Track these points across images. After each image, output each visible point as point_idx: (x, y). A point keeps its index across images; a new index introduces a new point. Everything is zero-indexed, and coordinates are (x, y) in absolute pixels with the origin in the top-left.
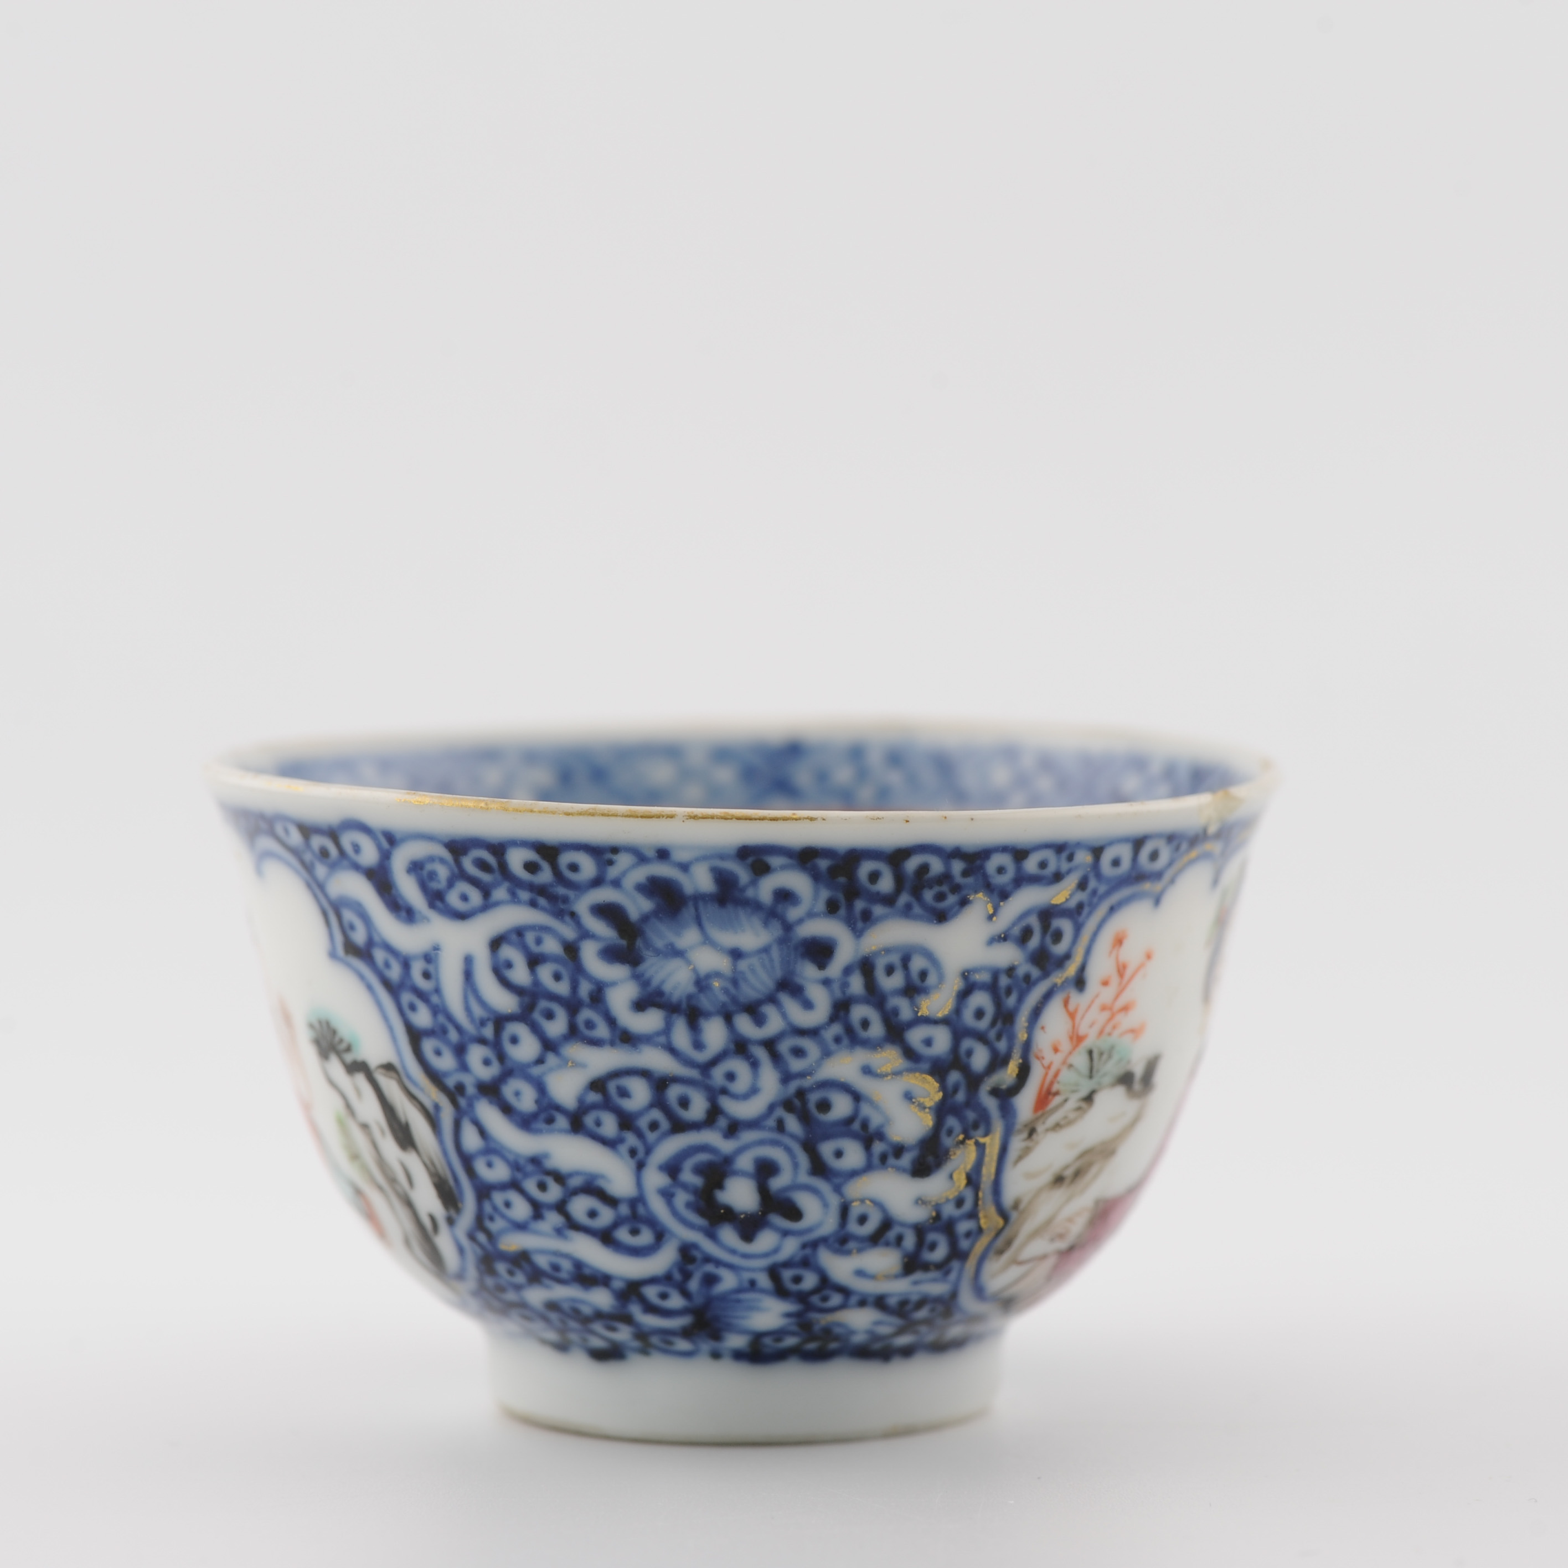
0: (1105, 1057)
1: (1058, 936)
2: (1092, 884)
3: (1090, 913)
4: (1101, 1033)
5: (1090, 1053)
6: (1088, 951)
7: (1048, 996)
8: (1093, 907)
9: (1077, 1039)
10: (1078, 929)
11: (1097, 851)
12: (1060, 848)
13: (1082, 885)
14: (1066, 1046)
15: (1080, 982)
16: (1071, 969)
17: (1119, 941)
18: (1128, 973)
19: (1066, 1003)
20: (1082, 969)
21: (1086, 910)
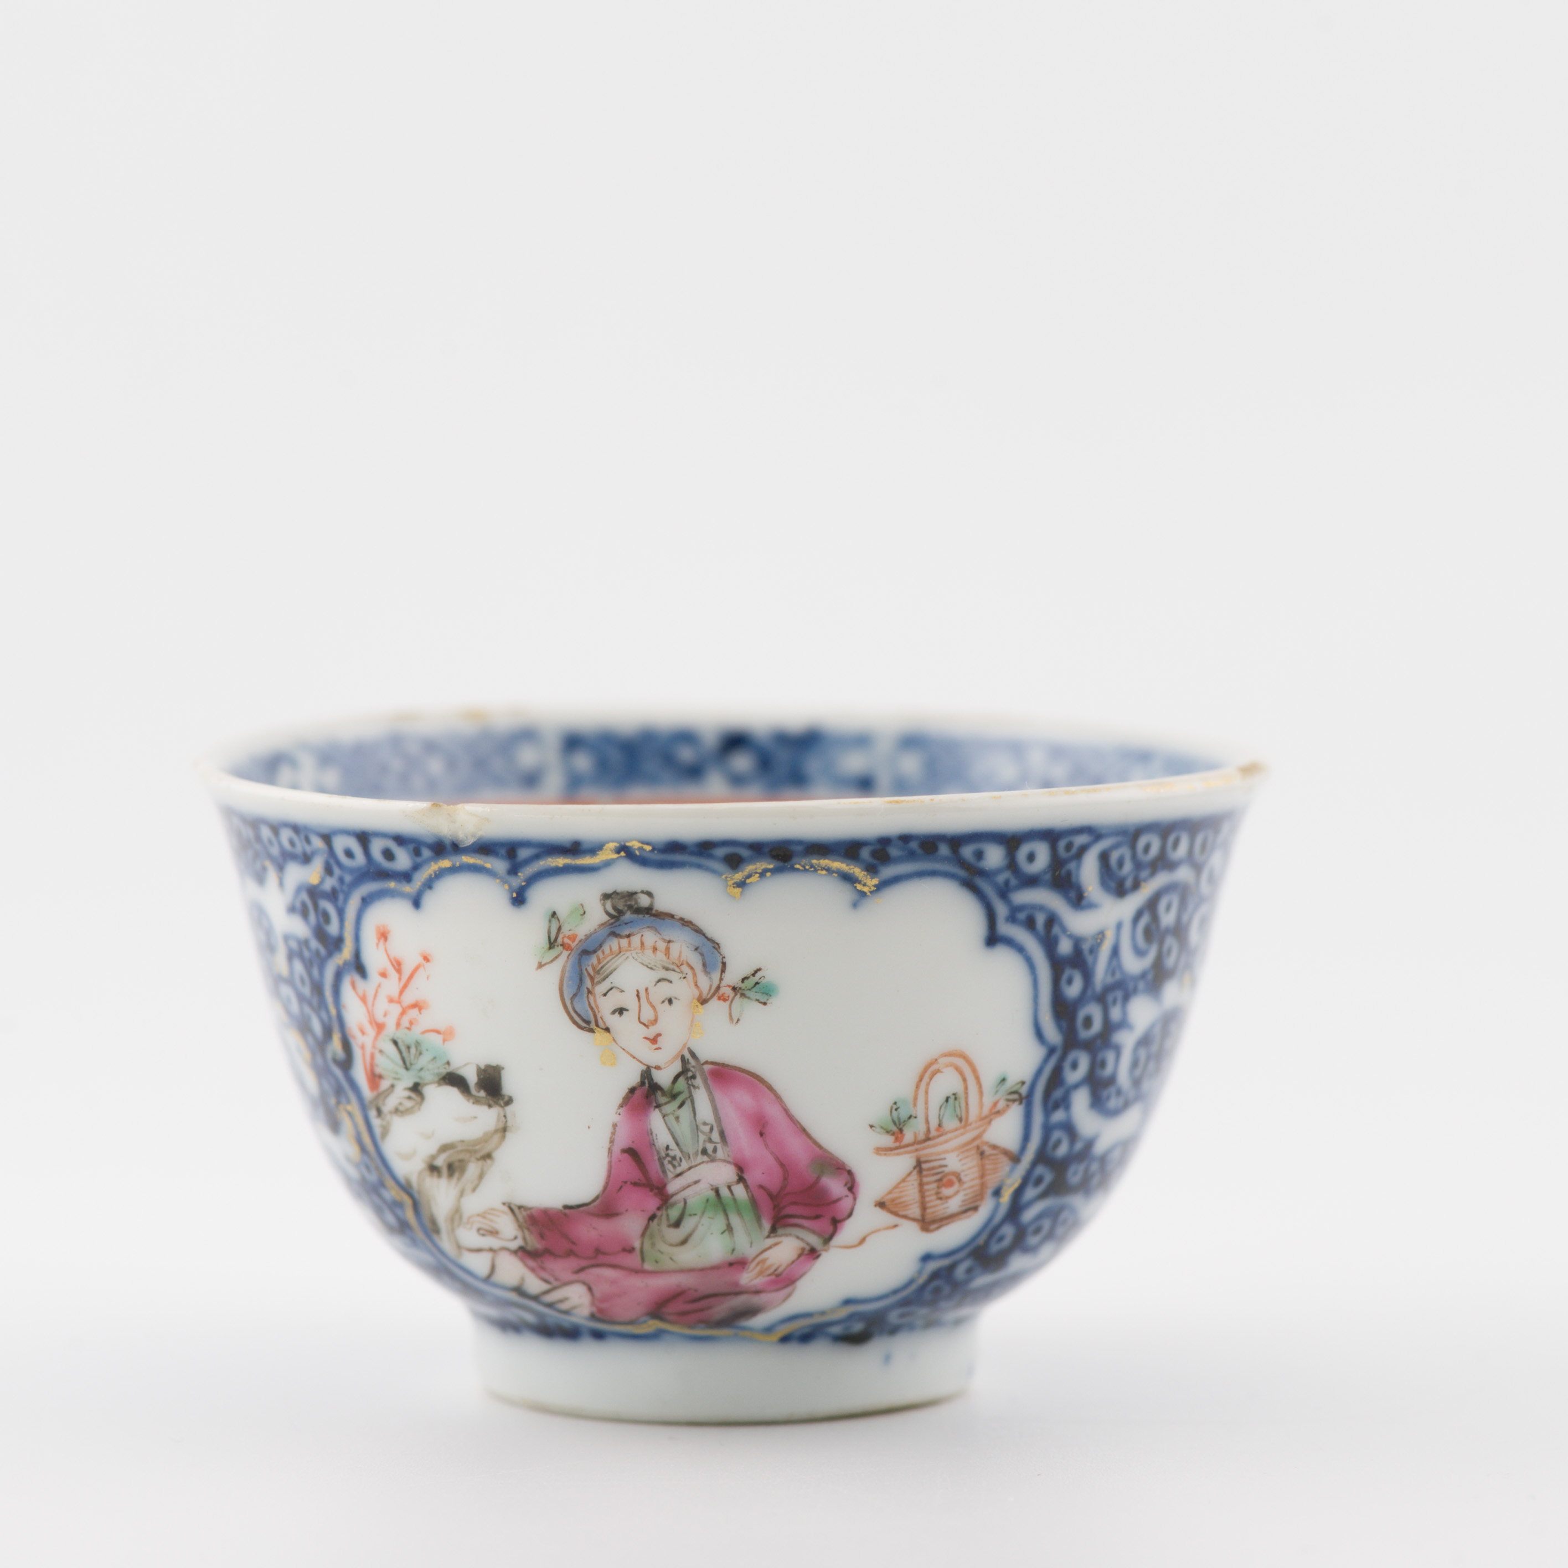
0: (413, 1050)
1: (326, 917)
2: (337, 871)
3: (346, 900)
4: (398, 1025)
5: (395, 1043)
6: (357, 938)
7: (338, 976)
8: (347, 896)
9: (380, 1027)
10: (341, 913)
11: (327, 838)
12: (296, 828)
13: (328, 870)
14: (371, 1031)
15: (359, 968)
16: (347, 953)
17: (383, 935)
18: (407, 971)
19: (354, 986)
20: (357, 955)
21: (341, 897)
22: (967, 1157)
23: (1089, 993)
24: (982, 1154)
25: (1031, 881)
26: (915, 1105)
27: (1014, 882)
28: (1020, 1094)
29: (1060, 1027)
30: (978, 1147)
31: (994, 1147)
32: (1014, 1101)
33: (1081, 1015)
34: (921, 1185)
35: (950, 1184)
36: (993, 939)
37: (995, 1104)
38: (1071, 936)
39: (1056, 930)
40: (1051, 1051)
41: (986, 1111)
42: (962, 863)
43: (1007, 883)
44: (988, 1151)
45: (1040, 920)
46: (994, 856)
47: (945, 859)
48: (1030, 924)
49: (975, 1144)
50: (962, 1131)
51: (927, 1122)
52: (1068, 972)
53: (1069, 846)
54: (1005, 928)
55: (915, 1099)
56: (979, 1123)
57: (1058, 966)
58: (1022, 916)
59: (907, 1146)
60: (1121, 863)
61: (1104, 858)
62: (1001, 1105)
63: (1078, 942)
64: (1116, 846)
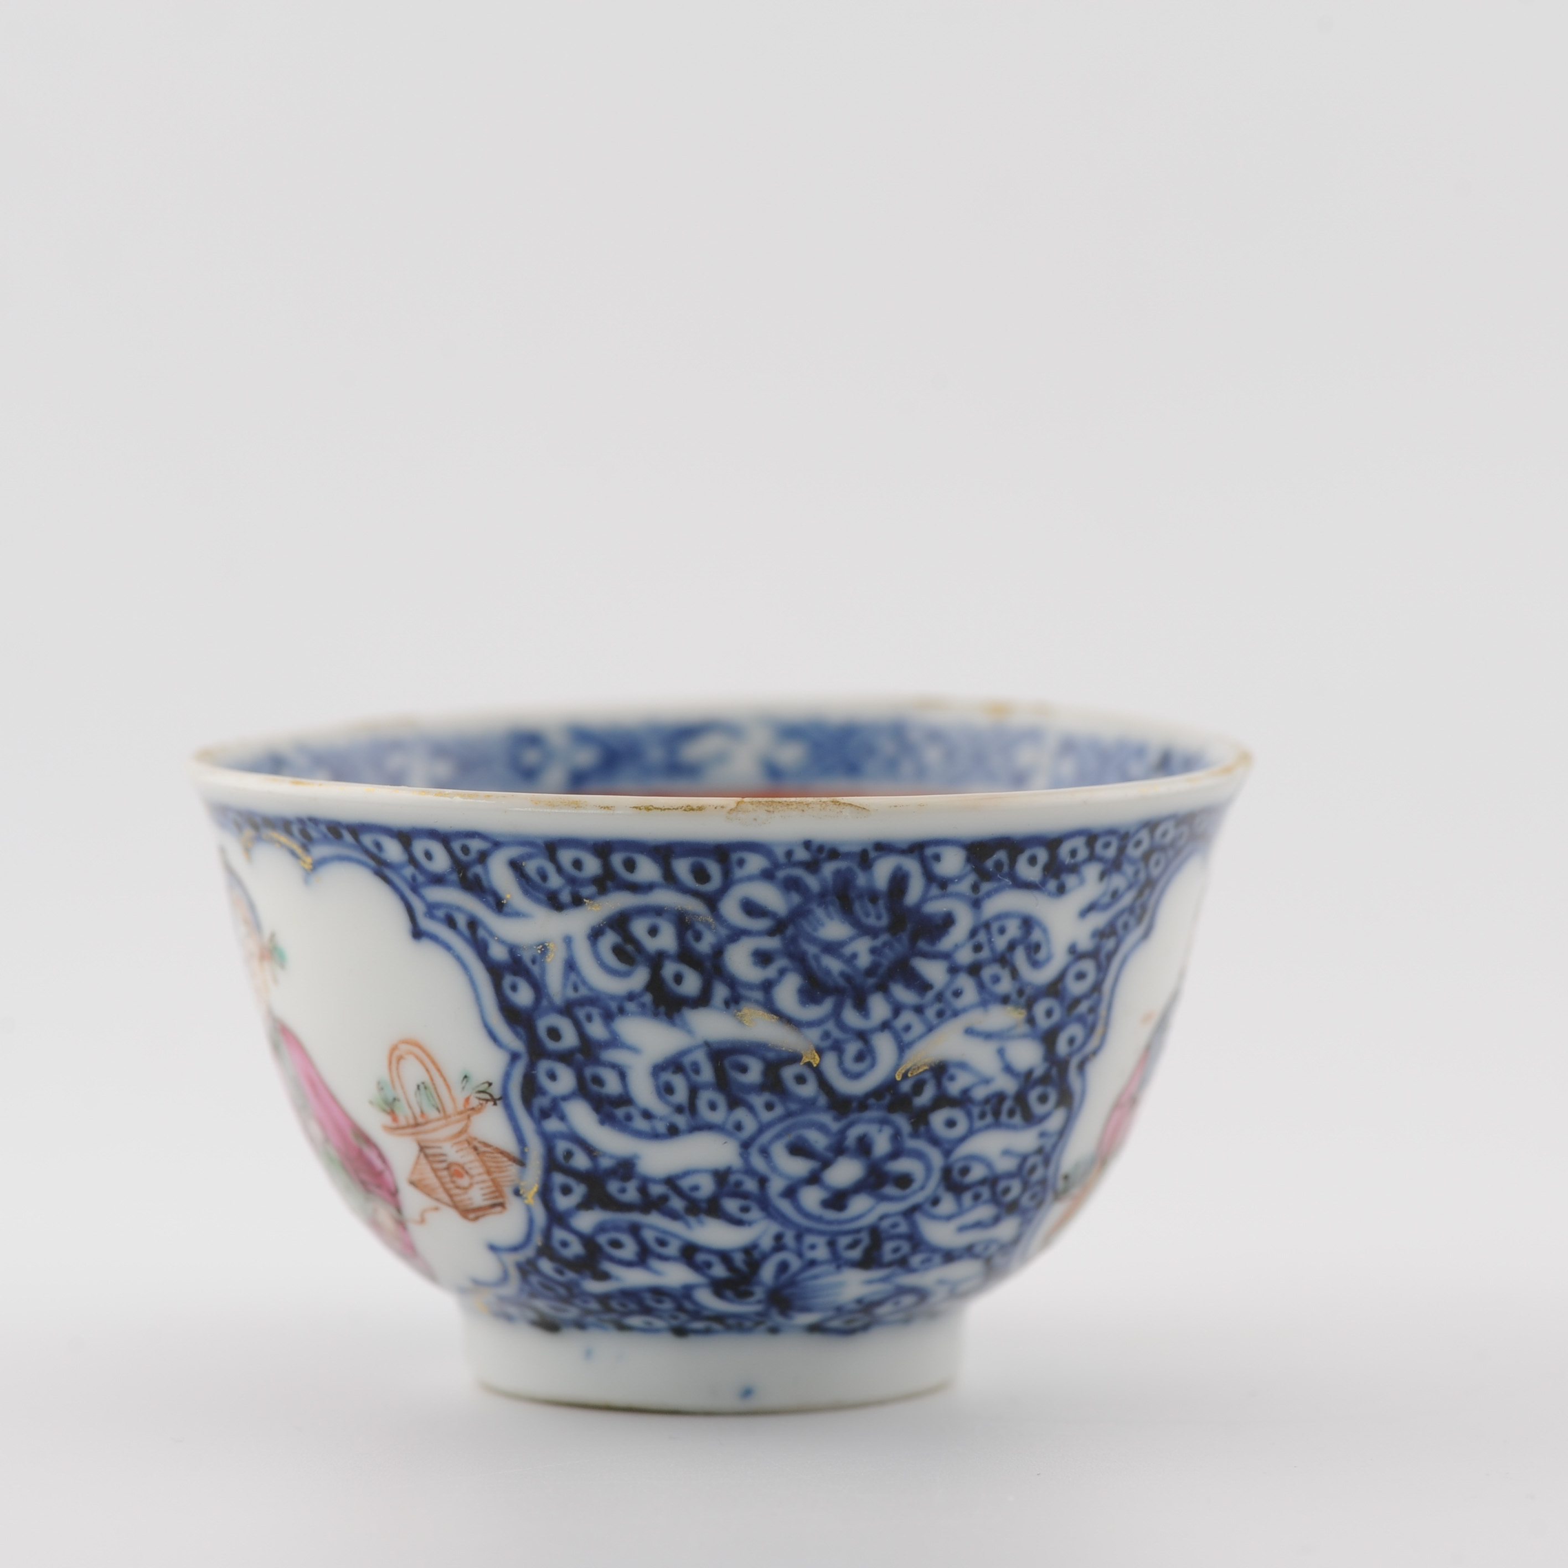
22: (462, 1150)
23: (545, 1003)
24: (475, 1149)
25: (438, 880)
26: (394, 1087)
27: (420, 878)
28: (491, 1095)
29: (517, 1034)
30: (469, 1143)
31: (486, 1145)
32: (487, 1100)
33: (543, 1024)
34: (435, 1171)
35: (460, 1175)
36: (418, 934)
37: (467, 1100)
38: (502, 942)
39: (481, 933)
40: (514, 1057)
41: (460, 1106)
42: (366, 851)
43: (414, 878)
44: (482, 1149)
45: (461, 921)
46: (393, 851)
47: (349, 846)
48: (450, 922)
49: (464, 1137)
50: (443, 1122)
51: (410, 1107)
52: (508, 980)
53: (466, 850)
54: (426, 924)
55: (392, 1081)
56: (458, 1117)
57: (496, 971)
58: (440, 913)
59: (403, 1128)
60: (544, 877)
61: (516, 866)
62: (474, 1102)
63: (513, 950)
64: (530, 857)
